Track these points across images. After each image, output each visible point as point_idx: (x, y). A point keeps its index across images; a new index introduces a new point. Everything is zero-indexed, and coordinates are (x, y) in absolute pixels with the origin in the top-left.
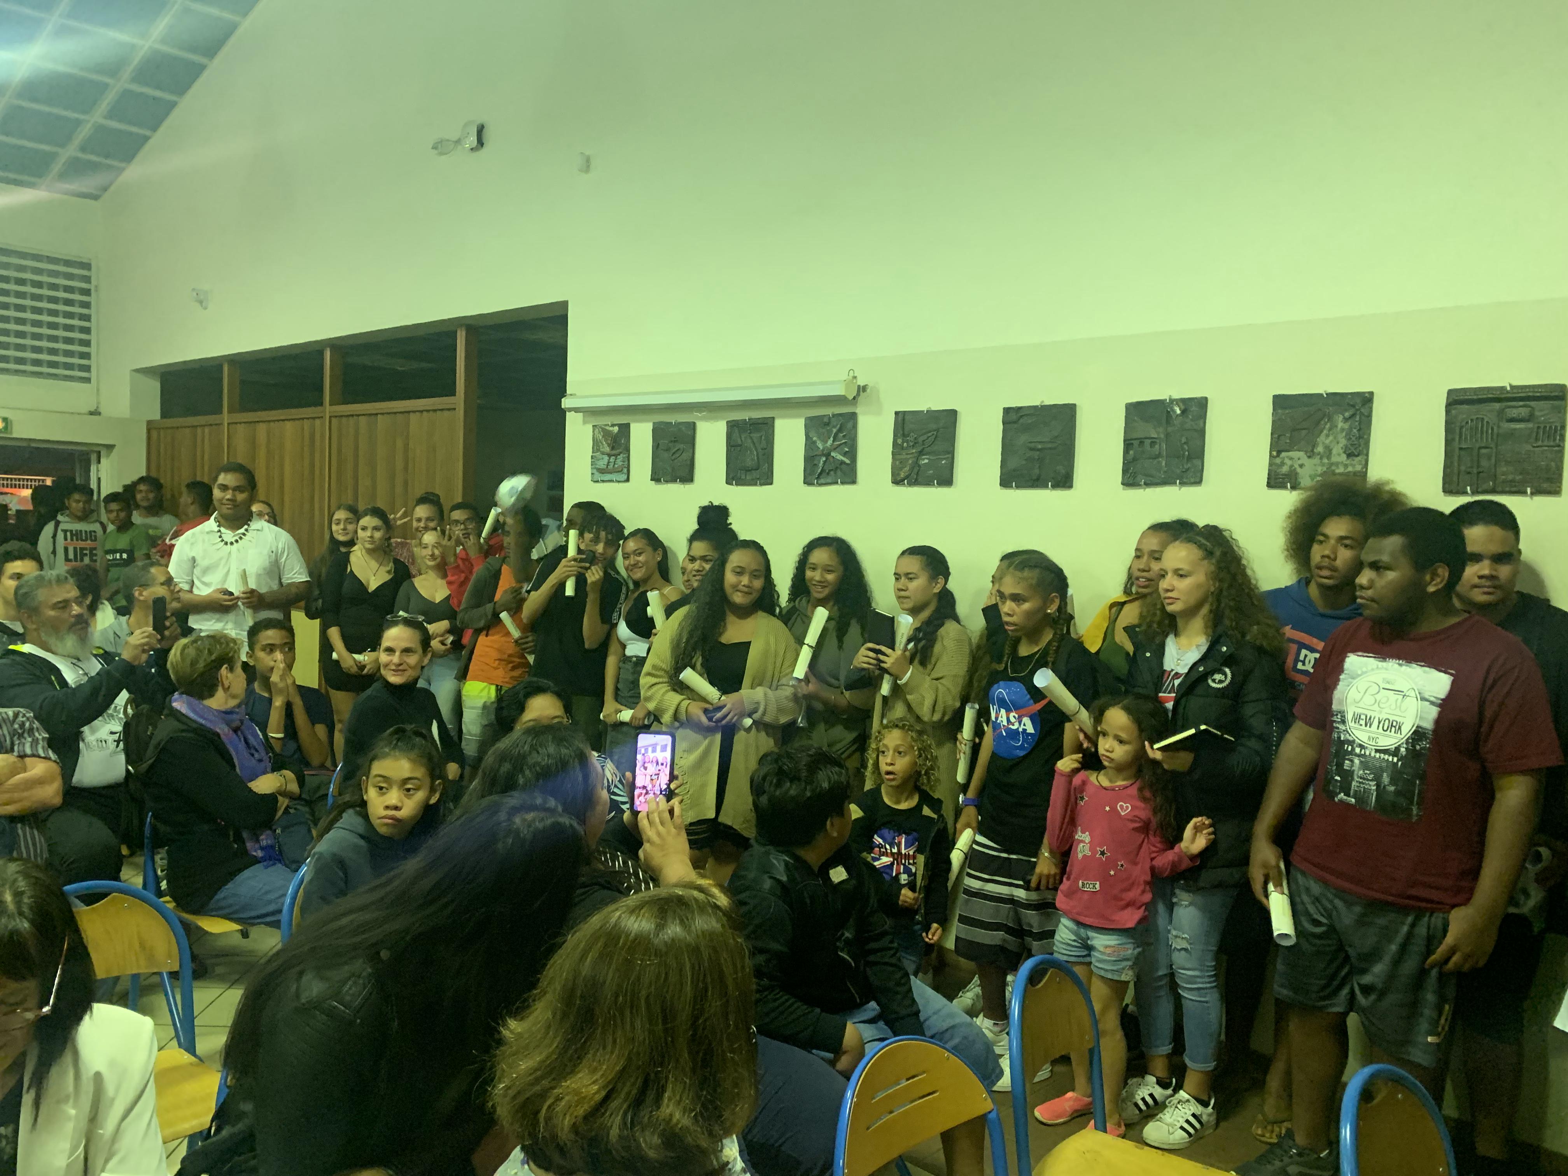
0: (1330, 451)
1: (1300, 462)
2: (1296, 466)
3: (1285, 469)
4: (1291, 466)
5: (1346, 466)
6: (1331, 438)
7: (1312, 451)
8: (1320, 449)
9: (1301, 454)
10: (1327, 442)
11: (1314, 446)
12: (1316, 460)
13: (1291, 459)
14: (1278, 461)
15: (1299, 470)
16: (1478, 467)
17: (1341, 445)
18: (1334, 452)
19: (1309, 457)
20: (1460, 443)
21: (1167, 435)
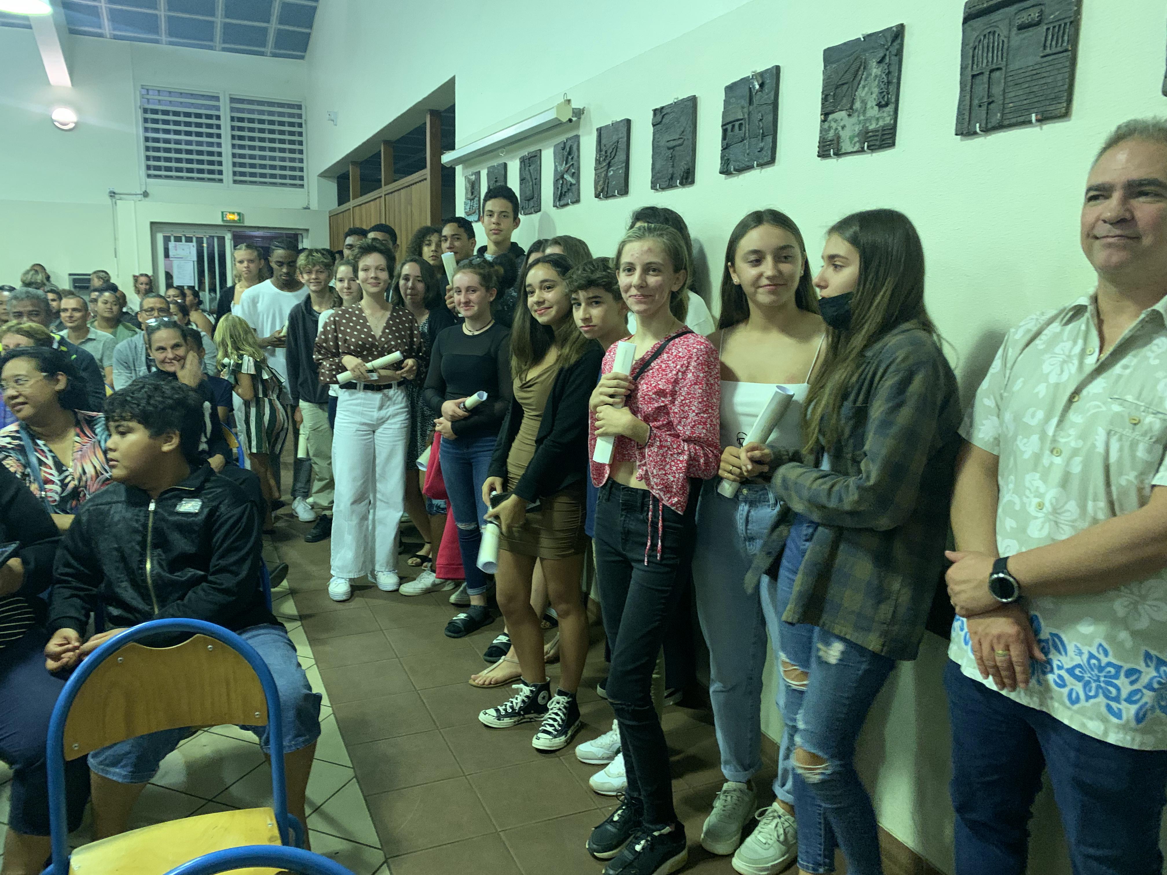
0: (866, 104)
1: (842, 124)
2: (840, 128)
3: (831, 133)
4: (836, 129)
5: (878, 119)
6: (866, 89)
7: (851, 108)
8: (858, 105)
9: (843, 114)
10: (863, 95)
11: (853, 103)
12: (854, 120)
13: (836, 121)
14: (826, 125)
15: (841, 133)
16: (989, 97)
17: (874, 96)
18: (869, 105)
19: (849, 115)
20: (972, 69)
21: (749, 113)
